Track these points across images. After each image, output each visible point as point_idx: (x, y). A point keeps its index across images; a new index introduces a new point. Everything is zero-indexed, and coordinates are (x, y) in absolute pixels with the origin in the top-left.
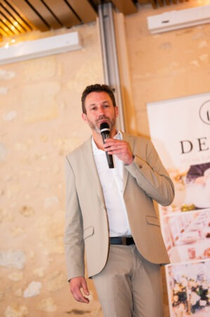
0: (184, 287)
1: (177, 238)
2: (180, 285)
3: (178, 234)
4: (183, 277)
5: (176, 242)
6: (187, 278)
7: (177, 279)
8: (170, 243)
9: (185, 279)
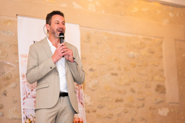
0: (31, 121)
1: (29, 94)
2: (29, 120)
3: (30, 91)
4: (31, 115)
5: (28, 96)
6: (33, 116)
7: (28, 116)
8: (25, 96)
9: (31, 117)
